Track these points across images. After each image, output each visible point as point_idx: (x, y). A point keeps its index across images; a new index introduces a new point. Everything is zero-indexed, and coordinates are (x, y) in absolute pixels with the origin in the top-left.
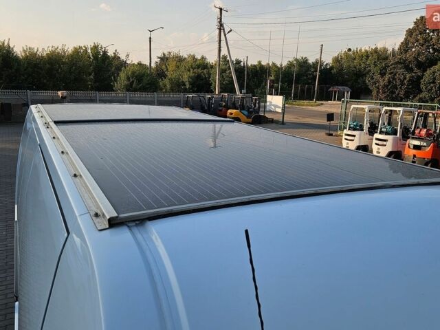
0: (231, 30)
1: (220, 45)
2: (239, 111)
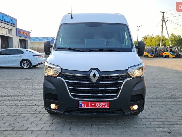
0: (168, 21)
1: (162, 27)
2: (168, 52)
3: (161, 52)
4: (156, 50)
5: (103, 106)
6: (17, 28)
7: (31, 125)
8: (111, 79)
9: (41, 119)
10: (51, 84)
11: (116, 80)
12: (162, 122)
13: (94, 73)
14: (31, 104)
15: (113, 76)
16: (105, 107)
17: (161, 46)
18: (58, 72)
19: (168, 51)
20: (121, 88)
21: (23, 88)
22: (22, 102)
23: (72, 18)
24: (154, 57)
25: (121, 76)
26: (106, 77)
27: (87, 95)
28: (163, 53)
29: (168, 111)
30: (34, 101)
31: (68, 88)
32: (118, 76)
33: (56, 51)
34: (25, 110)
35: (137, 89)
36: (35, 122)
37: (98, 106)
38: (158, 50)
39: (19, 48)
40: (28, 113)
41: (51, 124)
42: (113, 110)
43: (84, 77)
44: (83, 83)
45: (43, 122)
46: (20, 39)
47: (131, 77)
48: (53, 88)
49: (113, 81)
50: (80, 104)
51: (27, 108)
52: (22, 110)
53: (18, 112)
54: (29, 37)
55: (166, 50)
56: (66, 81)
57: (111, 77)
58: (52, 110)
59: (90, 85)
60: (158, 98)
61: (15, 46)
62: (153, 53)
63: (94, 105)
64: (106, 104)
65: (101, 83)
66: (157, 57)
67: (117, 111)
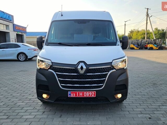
0: (152, 16)
1: (147, 22)
2: (152, 45)
3: (146, 44)
4: (141, 43)
5: (90, 96)
6: (13, 24)
7: (25, 114)
8: (97, 70)
9: (35, 107)
10: (43, 76)
11: (101, 72)
12: (144, 108)
13: (82, 66)
14: (25, 94)
15: (99, 69)
16: (91, 96)
17: (145, 39)
18: (49, 65)
19: (152, 43)
20: (106, 79)
21: (19, 79)
22: (17, 92)
23: (62, 15)
24: (139, 49)
25: (106, 68)
26: (92, 69)
27: (75, 85)
28: (147, 46)
29: (150, 98)
30: (29, 92)
31: (58, 79)
32: (104, 68)
33: (48, 45)
34: (20, 100)
35: (121, 80)
36: (29, 110)
37: (85, 95)
38: (143, 42)
39: (15, 42)
40: (22, 102)
41: (44, 112)
42: (99, 98)
43: (73, 69)
44: (72, 75)
45: (36, 110)
46: (17, 34)
47: (115, 69)
48: (45, 80)
49: (99, 72)
50: (69, 94)
51: (22, 98)
52: (17, 100)
53: (13, 101)
54: (25, 32)
55: (150, 42)
56: (56, 74)
57: (97, 69)
58: (44, 100)
59: (78, 77)
60: (141, 87)
61: (13, 40)
62: (139, 46)
63: (82, 94)
64: (93, 93)
65: (88, 74)
66: (142, 49)
67: (103, 99)
